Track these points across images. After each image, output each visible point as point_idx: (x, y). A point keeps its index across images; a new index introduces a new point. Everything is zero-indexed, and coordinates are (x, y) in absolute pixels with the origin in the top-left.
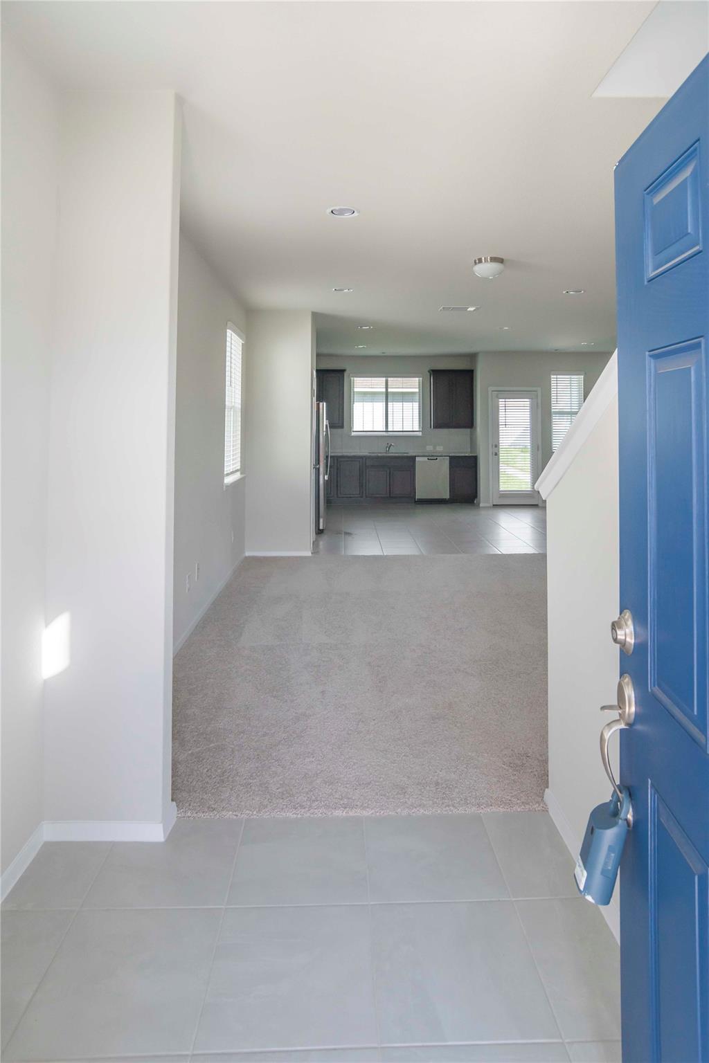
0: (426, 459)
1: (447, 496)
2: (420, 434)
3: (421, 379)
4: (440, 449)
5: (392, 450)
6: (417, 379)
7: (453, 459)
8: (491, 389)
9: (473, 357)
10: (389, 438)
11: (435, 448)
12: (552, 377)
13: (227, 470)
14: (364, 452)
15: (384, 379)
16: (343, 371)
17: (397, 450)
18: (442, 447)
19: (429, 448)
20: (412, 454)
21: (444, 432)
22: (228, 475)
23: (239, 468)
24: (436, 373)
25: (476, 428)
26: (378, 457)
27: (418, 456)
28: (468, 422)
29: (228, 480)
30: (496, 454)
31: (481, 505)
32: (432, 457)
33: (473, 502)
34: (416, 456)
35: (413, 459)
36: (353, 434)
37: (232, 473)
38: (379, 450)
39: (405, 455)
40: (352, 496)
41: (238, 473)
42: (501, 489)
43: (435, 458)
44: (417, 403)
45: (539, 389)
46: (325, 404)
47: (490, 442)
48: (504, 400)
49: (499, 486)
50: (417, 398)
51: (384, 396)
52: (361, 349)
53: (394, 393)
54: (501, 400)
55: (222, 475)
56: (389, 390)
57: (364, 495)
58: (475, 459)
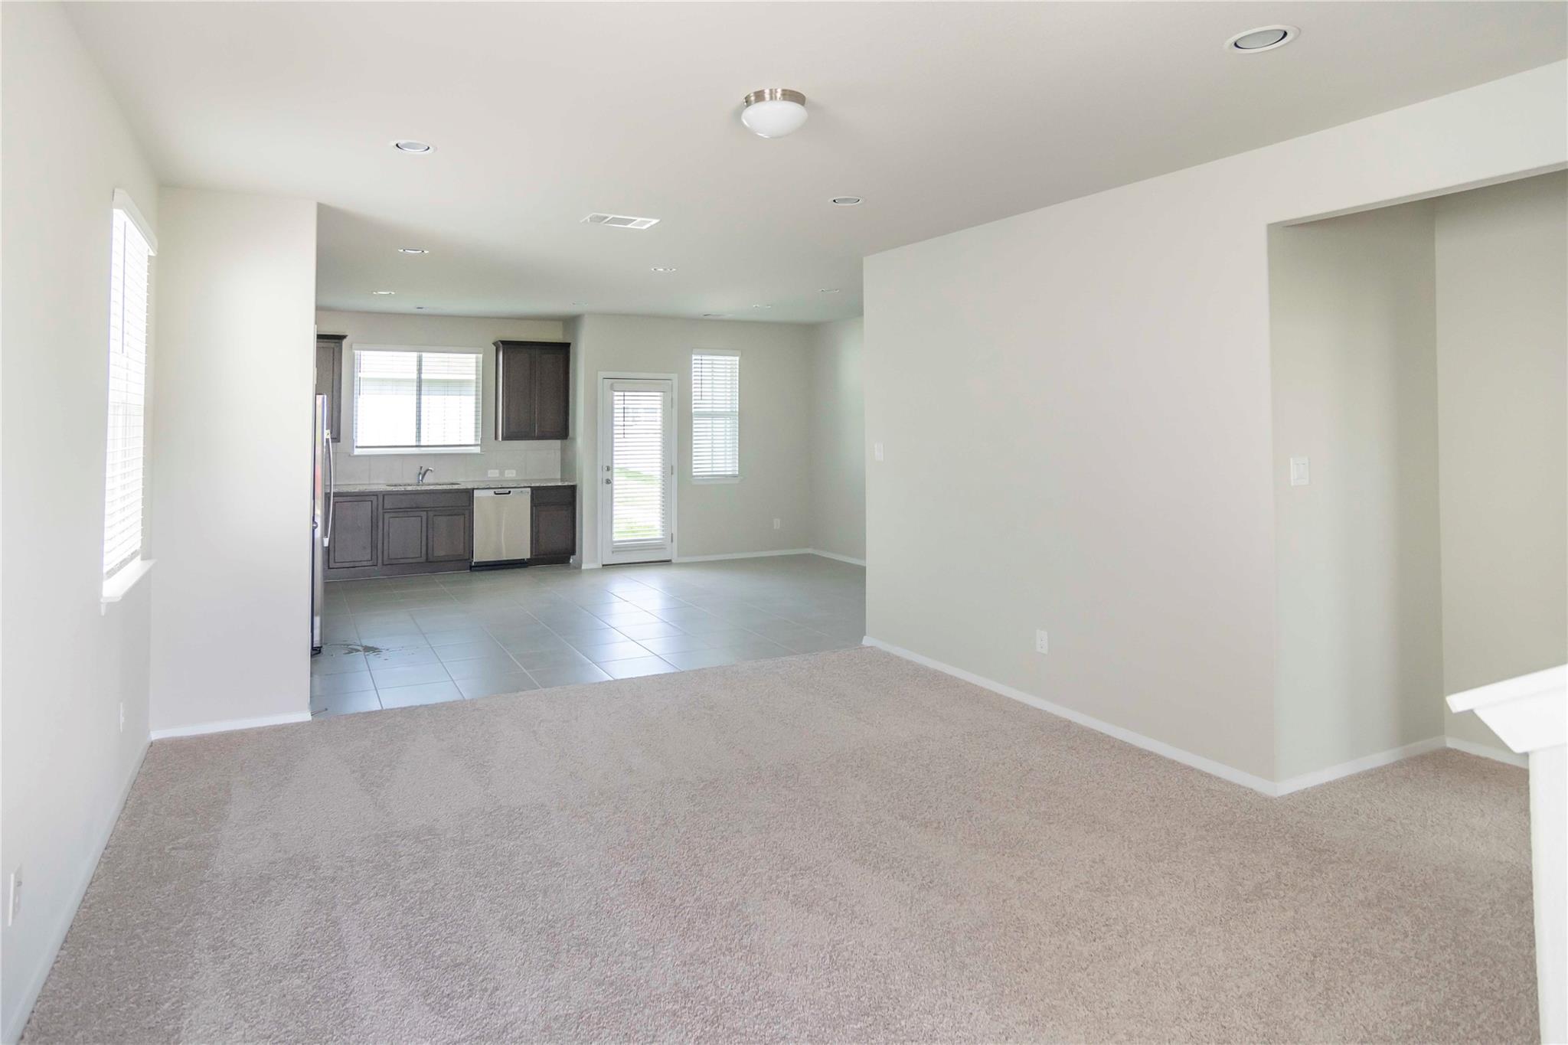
0: (491, 493)
1: (525, 554)
2: (477, 450)
3: (481, 356)
4: (511, 474)
5: (429, 478)
6: (474, 356)
7: (535, 491)
8: (602, 374)
9: (571, 322)
10: (425, 459)
11: (502, 473)
12: (694, 357)
13: (110, 560)
14: (379, 485)
15: (415, 355)
16: (341, 338)
17: (439, 479)
18: (514, 472)
19: (493, 474)
20: (465, 484)
21: (521, 447)
22: (112, 573)
23: (138, 546)
24: (508, 347)
25: (574, 439)
26: (406, 493)
27: (477, 489)
28: (561, 430)
29: (114, 588)
30: (608, 482)
31: (584, 567)
32: (503, 491)
33: (568, 562)
34: (473, 489)
35: (469, 494)
36: (357, 452)
37: (124, 563)
38: (406, 479)
39: (456, 487)
40: (357, 564)
41: (138, 560)
42: (615, 539)
43: (507, 491)
44: (474, 397)
45: (674, 376)
46: (325, 396)
47: (600, 463)
48: (622, 394)
49: (612, 533)
50: (474, 389)
51: (415, 384)
52: (385, 299)
53: (431, 381)
54: (616, 393)
55: (96, 576)
56: (424, 376)
57: (380, 561)
58: (573, 489)
